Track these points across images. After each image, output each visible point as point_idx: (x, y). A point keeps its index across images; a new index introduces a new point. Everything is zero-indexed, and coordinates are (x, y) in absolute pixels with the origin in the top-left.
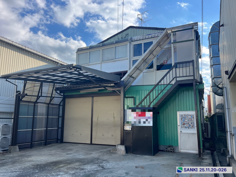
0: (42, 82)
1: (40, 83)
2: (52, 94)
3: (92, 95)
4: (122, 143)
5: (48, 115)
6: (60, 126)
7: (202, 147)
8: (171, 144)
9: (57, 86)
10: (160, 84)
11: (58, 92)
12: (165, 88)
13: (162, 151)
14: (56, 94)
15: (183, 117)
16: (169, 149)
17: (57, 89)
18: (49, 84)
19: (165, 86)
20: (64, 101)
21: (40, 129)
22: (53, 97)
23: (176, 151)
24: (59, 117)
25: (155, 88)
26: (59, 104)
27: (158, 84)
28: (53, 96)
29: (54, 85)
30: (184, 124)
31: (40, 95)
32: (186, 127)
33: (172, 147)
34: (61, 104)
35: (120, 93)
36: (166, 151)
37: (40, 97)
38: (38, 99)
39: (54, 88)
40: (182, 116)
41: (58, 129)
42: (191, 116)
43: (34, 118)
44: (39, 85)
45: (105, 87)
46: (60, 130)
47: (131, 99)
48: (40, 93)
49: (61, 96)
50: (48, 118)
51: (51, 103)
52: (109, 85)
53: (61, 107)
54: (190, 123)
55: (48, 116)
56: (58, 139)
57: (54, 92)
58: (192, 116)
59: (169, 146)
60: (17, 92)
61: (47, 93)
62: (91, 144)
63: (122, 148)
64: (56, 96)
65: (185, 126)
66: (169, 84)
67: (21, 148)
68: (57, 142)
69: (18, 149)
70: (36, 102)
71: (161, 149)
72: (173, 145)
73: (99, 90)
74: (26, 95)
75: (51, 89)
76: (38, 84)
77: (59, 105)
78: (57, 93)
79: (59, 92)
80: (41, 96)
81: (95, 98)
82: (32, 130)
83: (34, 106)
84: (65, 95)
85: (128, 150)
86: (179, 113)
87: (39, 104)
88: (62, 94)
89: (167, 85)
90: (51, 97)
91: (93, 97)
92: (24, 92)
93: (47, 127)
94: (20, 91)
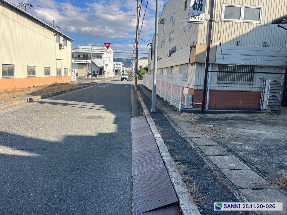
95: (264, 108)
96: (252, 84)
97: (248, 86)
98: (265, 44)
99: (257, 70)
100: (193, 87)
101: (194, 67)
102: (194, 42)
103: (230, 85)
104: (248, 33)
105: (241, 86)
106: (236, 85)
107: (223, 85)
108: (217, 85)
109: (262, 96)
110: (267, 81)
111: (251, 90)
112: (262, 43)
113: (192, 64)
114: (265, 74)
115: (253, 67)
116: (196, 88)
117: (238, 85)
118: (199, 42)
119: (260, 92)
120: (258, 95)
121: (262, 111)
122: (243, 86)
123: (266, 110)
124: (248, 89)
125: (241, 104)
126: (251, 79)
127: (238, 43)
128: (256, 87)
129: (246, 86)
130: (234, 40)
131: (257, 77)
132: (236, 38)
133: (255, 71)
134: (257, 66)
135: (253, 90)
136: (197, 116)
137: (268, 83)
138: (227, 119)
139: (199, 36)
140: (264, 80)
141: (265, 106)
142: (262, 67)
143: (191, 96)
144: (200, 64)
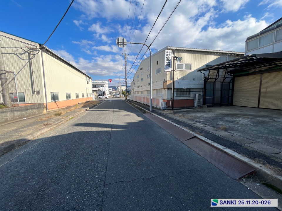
0: (219, 69)
1: (217, 70)
2: (225, 75)
5: (222, 88)
6: (230, 96)
9: (229, 70)
14: (228, 75)
18: (223, 69)
20: (233, 79)
21: (218, 97)
22: (226, 78)
24: (229, 90)
26: (229, 81)
29: (226, 70)
34: (232, 81)
38: (216, 80)
39: (227, 72)
41: (229, 98)
43: (214, 91)
48: (217, 76)
49: (231, 76)
50: (222, 91)
51: (224, 81)
53: (231, 84)
56: (228, 103)
60: (205, 77)
61: (222, 76)
62: (258, 107)
68: (228, 105)
69: (206, 107)
73: (269, 68)
74: (210, 78)
75: (224, 72)
76: (216, 71)
78: (229, 75)
80: (218, 78)
81: (264, 75)
82: (213, 98)
83: (214, 84)
84: (234, 75)
87: (216, 83)
88: (232, 75)
90: (224, 78)
91: (262, 74)
92: (208, 77)
93: (221, 96)
94: (206, 77)
95: (196, 106)
96: (190, 96)
98: (194, 79)
100: (166, 99)
101: (166, 90)
102: (164, 79)
103: (181, 97)
104: (187, 75)
105: (185, 97)
106: (183, 97)
107: (178, 97)
108: (176, 97)
111: (189, 99)
112: (192, 79)
113: (164, 89)
114: (195, 92)
115: (190, 89)
116: (167, 99)
117: (184, 97)
118: (167, 80)
119: (193, 99)
120: (193, 101)
122: (187, 97)
124: (188, 99)
125: (186, 105)
126: (190, 94)
127: (183, 79)
128: (191, 97)
130: (181, 78)
131: (192, 93)
132: (182, 77)
133: (191, 91)
134: (191, 89)
135: (191, 99)
136: (172, 111)
137: (197, 95)
138: (184, 111)
139: (167, 77)
140: (195, 95)
141: (196, 105)
142: (193, 89)
143: (165, 103)
144: (168, 89)
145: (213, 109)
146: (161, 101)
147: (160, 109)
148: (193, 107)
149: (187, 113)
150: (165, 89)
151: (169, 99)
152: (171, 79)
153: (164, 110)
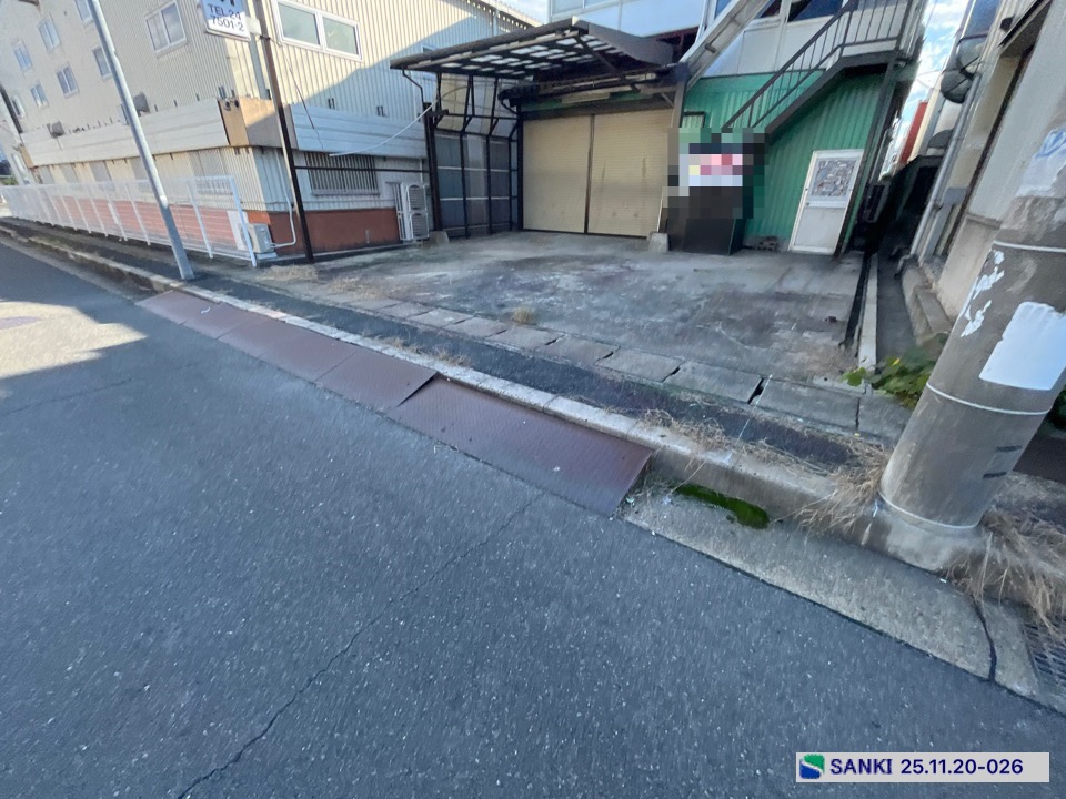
0: (472, 74)
1: (468, 77)
2: (493, 108)
3: (593, 109)
4: (662, 230)
5: (488, 163)
6: (514, 193)
7: (846, 241)
8: (773, 234)
9: (506, 84)
10: (790, 68)
11: (506, 102)
12: (799, 83)
13: (750, 248)
14: (502, 108)
15: (824, 168)
16: (766, 244)
17: (504, 95)
18: (484, 79)
19: (803, 75)
20: (519, 127)
21: (478, 197)
22: (498, 118)
23: (783, 250)
24: (511, 171)
25: (771, 82)
26: (508, 136)
27: (783, 70)
28: (496, 114)
29: (496, 83)
30: (821, 185)
31: (470, 112)
32: (823, 194)
33: (774, 238)
34: (515, 137)
35: (673, 101)
36: (759, 249)
37: (471, 118)
38: (466, 123)
39: (498, 93)
40: (822, 163)
41: (510, 200)
42: (847, 162)
43: (463, 171)
44: (466, 84)
45: (632, 84)
46: (515, 202)
47: (696, 117)
48: (470, 108)
49: (510, 115)
50: (489, 172)
51: (493, 133)
52: (642, 78)
53: (514, 147)
54: (838, 183)
55: (489, 168)
56: (511, 222)
57: (497, 102)
58: (850, 164)
59: (769, 239)
60: (426, 105)
61: (484, 107)
62: (586, 233)
63: (662, 239)
64: (502, 115)
65: (824, 189)
66: (817, 68)
67: (453, 237)
68: (511, 230)
69: (447, 239)
70: (463, 133)
71: (747, 245)
72: (779, 236)
73: (613, 94)
74: (446, 112)
75: (490, 94)
76: (464, 81)
77: (510, 139)
78: (505, 106)
79: (508, 105)
80: (474, 115)
81: (598, 119)
82: (465, 200)
83: (461, 142)
84: (523, 109)
85: (673, 245)
86: (816, 156)
87: (469, 137)
88: (515, 109)
89: (811, 71)
90: (492, 117)
91: (593, 115)
92: (438, 106)
93: (489, 193)
94: (430, 104)
95: (408, 238)
96: (378, 195)
97: (372, 198)
98: (380, 111)
99: (379, 165)
100: (264, 208)
101: (249, 157)
102: (222, 91)
103: (340, 199)
105: (359, 198)
106: (350, 198)
107: (325, 199)
108: (314, 199)
109: (400, 217)
110: (402, 186)
111: (377, 205)
112: (375, 110)
113: (237, 149)
114: (394, 173)
115: (371, 158)
116: (271, 209)
117: (354, 198)
118: (240, 92)
119: (394, 209)
120: (392, 213)
121: (405, 244)
122: (363, 198)
123: (411, 241)
124: (372, 205)
125: (368, 235)
126: (374, 184)
127: (331, 103)
128: (384, 201)
129: (368, 198)
131: (383, 178)
132: (324, 92)
133: (377, 167)
134: (377, 157)
135: (383, 205)
137: (405, 190)
139: (236, 74)
140: (396, 185)
141: (409, 235)
142: (385, 158)
143: (264, 228)
144: (262, 150)
145: (468, 244)
146: (237, 220)
147: (244, 265)
148: (396, 243)
149: (378, 270)
150: (243, 151)
151: (283, 209)
152: (264, 92)
153: (264, 265)
